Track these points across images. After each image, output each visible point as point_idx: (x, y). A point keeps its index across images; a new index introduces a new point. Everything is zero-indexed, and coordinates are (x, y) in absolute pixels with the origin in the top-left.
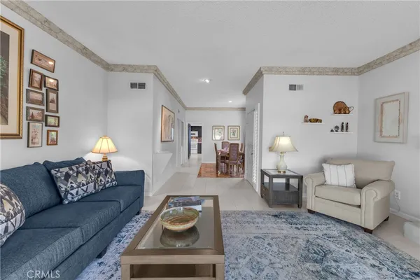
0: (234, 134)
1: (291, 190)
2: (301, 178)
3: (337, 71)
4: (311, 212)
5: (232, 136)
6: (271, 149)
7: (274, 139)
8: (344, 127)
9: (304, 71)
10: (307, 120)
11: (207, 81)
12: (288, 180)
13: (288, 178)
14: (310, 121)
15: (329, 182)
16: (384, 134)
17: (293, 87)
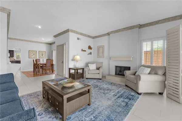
0: (42, 55)
1: (78, 73)
2: (83, 69)
3: (89, 36)
4: (87, 79)
5: (41, 56)
6: (73, 60)
7: (74, 56)
8: (91, 53)
9: (81, 34)
10: (83, 50)
11: (40, 27)
12: (77, 71)
13: (77, 70)
14: (83, 51)
15: (90, 69)
16: (100, 55)
17: (78, 39)
